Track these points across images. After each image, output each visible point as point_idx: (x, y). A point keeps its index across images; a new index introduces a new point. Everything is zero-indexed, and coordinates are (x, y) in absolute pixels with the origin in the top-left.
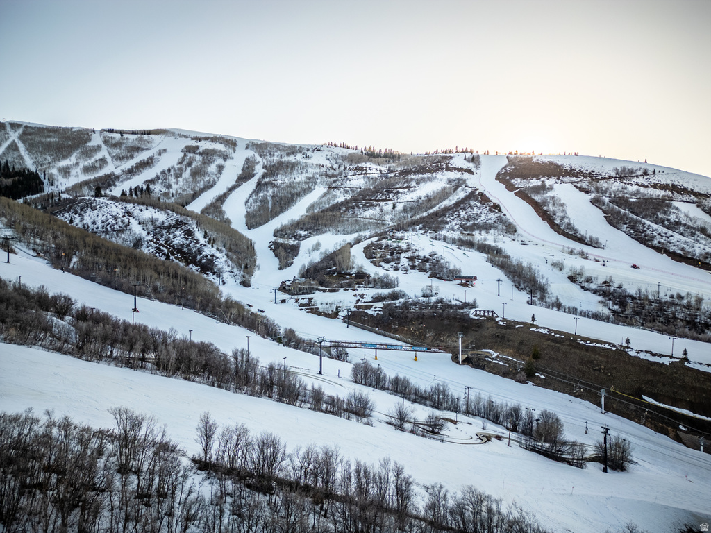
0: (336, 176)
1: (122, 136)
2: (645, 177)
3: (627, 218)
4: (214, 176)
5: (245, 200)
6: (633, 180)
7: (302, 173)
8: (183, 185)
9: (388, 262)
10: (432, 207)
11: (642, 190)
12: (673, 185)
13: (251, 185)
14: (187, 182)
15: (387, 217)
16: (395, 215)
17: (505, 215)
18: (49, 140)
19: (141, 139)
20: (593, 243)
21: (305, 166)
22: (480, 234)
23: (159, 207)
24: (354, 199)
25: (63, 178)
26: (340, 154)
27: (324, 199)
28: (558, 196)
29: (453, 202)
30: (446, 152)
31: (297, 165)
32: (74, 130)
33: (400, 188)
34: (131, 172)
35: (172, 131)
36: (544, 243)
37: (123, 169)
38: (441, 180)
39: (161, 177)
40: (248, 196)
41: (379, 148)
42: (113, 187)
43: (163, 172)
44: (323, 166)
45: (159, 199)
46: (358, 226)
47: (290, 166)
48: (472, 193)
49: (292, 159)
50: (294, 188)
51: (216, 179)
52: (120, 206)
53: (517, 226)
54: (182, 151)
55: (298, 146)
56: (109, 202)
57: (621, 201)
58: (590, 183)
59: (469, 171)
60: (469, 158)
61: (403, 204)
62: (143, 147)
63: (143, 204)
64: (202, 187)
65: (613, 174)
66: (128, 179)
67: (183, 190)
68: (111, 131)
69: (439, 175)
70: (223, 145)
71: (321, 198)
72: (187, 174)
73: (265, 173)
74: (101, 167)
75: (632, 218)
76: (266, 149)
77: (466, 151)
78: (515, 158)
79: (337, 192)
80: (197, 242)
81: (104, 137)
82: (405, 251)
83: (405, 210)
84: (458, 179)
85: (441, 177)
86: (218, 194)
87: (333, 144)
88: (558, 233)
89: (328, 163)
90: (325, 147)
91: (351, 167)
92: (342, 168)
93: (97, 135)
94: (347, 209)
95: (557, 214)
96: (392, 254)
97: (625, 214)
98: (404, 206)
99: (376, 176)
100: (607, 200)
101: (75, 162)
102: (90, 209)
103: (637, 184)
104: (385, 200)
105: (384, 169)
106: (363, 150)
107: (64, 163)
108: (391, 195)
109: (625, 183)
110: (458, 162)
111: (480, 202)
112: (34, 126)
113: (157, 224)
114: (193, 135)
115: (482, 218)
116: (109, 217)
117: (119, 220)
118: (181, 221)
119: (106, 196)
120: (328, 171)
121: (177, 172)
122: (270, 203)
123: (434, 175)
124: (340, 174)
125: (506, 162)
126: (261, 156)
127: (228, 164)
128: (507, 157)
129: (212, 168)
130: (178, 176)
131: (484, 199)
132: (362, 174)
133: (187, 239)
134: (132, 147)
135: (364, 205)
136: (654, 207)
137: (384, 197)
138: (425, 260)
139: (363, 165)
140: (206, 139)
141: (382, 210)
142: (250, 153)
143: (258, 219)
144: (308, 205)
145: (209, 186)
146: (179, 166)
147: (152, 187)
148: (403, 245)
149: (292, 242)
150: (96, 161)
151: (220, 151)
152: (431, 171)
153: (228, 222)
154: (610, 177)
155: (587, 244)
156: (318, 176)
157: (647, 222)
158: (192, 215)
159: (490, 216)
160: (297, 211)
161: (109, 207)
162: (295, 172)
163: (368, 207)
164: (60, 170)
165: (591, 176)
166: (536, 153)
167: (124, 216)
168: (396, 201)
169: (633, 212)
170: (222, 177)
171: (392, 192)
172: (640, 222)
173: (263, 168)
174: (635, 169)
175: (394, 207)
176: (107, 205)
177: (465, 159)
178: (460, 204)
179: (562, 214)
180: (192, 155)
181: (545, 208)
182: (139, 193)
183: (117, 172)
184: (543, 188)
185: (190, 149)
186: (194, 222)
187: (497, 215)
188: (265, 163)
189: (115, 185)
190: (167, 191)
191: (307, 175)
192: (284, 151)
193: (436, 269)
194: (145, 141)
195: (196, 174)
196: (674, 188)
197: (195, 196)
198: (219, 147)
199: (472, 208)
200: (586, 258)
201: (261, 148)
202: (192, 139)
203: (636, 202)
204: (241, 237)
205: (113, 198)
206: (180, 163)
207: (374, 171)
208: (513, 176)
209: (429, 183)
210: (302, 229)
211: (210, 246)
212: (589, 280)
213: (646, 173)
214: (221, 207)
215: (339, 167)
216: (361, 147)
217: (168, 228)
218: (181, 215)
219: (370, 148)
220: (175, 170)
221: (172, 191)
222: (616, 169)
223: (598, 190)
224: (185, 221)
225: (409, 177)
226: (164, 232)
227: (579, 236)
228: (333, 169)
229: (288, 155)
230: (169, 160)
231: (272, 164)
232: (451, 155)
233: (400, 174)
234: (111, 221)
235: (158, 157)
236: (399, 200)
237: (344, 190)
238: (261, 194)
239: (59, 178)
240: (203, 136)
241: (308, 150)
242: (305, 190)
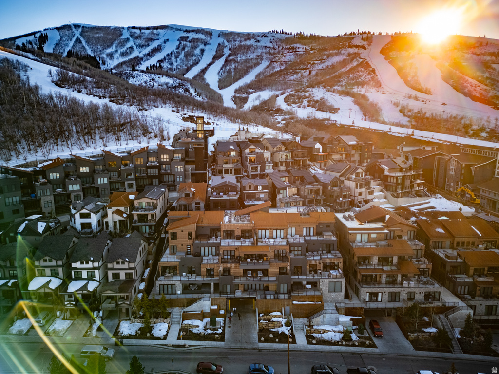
0: (276, 54)
1: (141, 31)
4: (199, 57)
5: (217, 71)
7: (254, 52)
8: (180, 63)
10: (334, 73)
11: (475, 57)
12: (498, 52)
13: (220, 62)
14: (183, 61)
15: (305, 80)
16: (310, 79)
17: (377, 76)
18: (98, 35)
19: (152, 33)
20: (427, 92)
21: (256, 48)
23: (168, 76)
24: (286, 69)
25: (110, 60)
26: (280, 38)
27: (267, 70)
28: (415, 63)
29: (348, 69)
30: (351, 34)
31: (251, 47)
32: (111, 28)
33: (316, 61)
34: (149, 55)
35: (171, 26)
37: (144, 53)
38: (343, 54)
39: (167, 58)
40: (219, 69)
42: (140, 65)
43: (168, 55)
44: (268, 47)
45: (167, 71)
46: (285, 86)
47: (247, 48)
48: (362, 62)
49: (248, 43)
50: (249, 63)
51: (200, 58)
52: (147, 76)
54: (178, 40)
55: (252, 34)
56: (141, 73)
59: (364, 47)
60: (365, 38)
61: (316, 71)
62: (154, 38)
63: (160, 74)
64: (191, 64)
66: (148, 60)
67: (181, 66)
68: (134, 28)
70: (203, 35)
71: (265, 69)
72: (182, 56)
73: (230, 53)
74: (131, 53)
75: (458, 76)
76: (231, 36)
77: (364, 33)
79: (275, 65)
80: (191, 95)
81: (130, 32)
83: (317, 75)
84: (355, 53)
85: (344, 52)
86: (201, 68)
87: (275, 31)
89: (271, 45)
90: (269, 34)
91: (286, 47)
92: (281, 48)
93: (126, 30)
94: (281, 75)
95: (411, 74)
97: (455, 73)
98: (316, 73)
99: (302, 52)
100: (447, 64)
101: (115, 49)
102: (131, 78)
104: (306, 69)
105: (308, 48)
107: (109, 51)
108: (309, 65)
110: (357, 42)
111: (365, 68)
112: (87, 26)
113: (169, 85)
114: (184, 29)
115: (362, 78)
116: (142, 82)
117: (148, 83)
118: (182, 84)
119: (137, 70)
120: (271, 50)
121: (176, 54)
122: (233, 73)
123: (340, 51)
124: (279, 52)
126: (228, 42)
127: (207, 48)
128: (392, 36)
129: (197, 51)
130: (177, 57)
131: (367, 66)
132: (293, 52)
133: (186, 93)
134: (148, 38)
135: (291, 73)
137: (304, 67)
138: (317, 102)
139: (295, 45)
140: (193, 31)
141: (302, 75)
142: (221, 40)
143: (225, 83)
144: (256, 74)
145: (196, 63)
146: (177, 50)
147: (162, 64)
149: (244, 96)
150: (127, 49)
151: (202, 39)
152: (338, 49)
153: (208, 85)
156: (264, 54)
158: (187, 80)
159: (367, 77)
160: (249, 78)
162: (249, 52)
163: (293, 73)
164: (107, 55)
167: (150, 81)
168: (312, 69)
170: (204, 57)
171: (310, 63)
172: (463, 78)
173: (229, 50)
175: (310, 72)
176: (140, 75)
177: (362, 39)
178: (352, 70)
179: (414, 74)
180: (184, 43)
181: (404, 71)
182: (155, 68)
183: (141, 55)
185: (183, 39)
186: (189, 84)
187: (372, 76)
188: (231, 47)
189: (141, 64)
190: (171, 67)
191: (257, 54)
192: (243, 37)
194: (155, 34)
195: (188, 55)
197: (188, 70)
198: (201, 36)
201: (228, 36)
202: (184, 32)
204: (215, 92)
205: (142, 71)
206: (177, 48)
207: (301, 49)
209: (335, 57)
210: (251, 89)
211: (198, 97)
212: (410, 111)
213: (481, 45)
214: (203, 76)
215: (279, 47)
216: (294, 33)
217: (175, 87)
218: (181, 80)
219: (301, 33)
220: (175, 53)
221: (174, 67)
224: (184, 84)
225: (323, 53)
226: (173, 90)
228: (274, 49)
229: (245, 40)
230: (171, 47)
231: (235, 47)
232: (354, 36)
233: (318, 51)
234: (144, 84)
235: (164, 45)
236: (314, 69)
237: (281, 63)
238: (227, 68)
239: (108, 60)
240: (191, 29)
241: (258, 36)
242: (255, 64)
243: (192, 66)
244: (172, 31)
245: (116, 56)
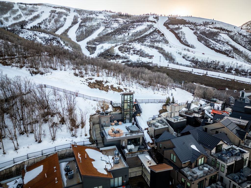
0: (108, 23)
1: (26, 5)
2: (212, 25)
3: (204, 39)
4: (63, 22)
5: (75, 31)
6: (208, 26)
7: (95, 22)
8: (52, 25)
9: (126, 52)
10: (141, 35)
11: (211, 29)
12: (221, 28)
13: (77, 26)
14: (53, 24)
15: (126, 38)
16: (129, 37)
17: (165, 37)
19: (33, 7)
20: (192, 47)
21: (96, 19)
22: (157, 44)
23: (46, 33)
24: (114, 32)
26: (109, 15)
27: (103, 31)
28: (183, 31)
29: (149, 33)
30: (147, 15)
31: (93, 18)
32: (6, 2)
33: (131, 28)
34: (32, 20)
35: (45, 4)
36: (177, 47)
37: (29, 19)
38: (145, 25)
39: (43, 22)
40: (76, 30)
41: (123, 13)
42: (26, 25)
43: (44, 20)
44: (103, 19)
46: (116, 41)
47: (91, 19)
48: (155, 30)
49: (91, 16)
50: (93, 27)
51: (64, 23)
52: (32, 32)
53: (169, 41)
54: (50, 12)
55: (93, 11)
56: (28, 31)
57: (203, 33)
58: (194, 27)
59: (155, 22)
60: (155, 17)
61: (132, 33)
62: (35, 10)
63: (40, 31)
64: (59, 26)
65: (202, 24)
66: (31, 23)
67: (52, 27)
68: (21, 3)
69: (144, 23)
70: (65, 10)
71: (102, 31)
72: (53, 21)
73: (82, 21)
74: (20, 18)
75: (206, 39)
76: (81, 12)
77: (154, 15)
78: (171, 17)
79: (108, 29)
80: (62, 45)
81: (19, 6)
82: (132, 49)
83: (132, 36)
84: (151, 25)
85: (145, 24)
86: (65, 29)
87: (106, 11)
88: (182, 43)
89: (104, 18)
90: (103, 12)
91: (113, 20)
92: (110, 20)
93: (16, 5)
94: (112, 35)
95: (182, 37)
96: (128, 49)
97: (204, 37)
98: (132, 34)
99: (122, 23)
100: (199, 32)
101: (9, 15)
102: (21, 33)
103: (209, 27)
105: (125, 21)
106: (117, 13)
108: (127, 30)
109: (206, 27)
110: (151, 18)
111: (158, 33)
113: (46, 38)
114: (53, 6)
115: (158, 38)
116: (28, 36)
117: (32, 37)
118: (55, 38)
119: (25, 29)
120: (105, 21)
121: (49, 20)
122: (84, 33)
123: (143, 23)
124: (109, 22)
125: (167, 19)
126: (80, 15)
127: (68, 18)
128: (168, 17)
129: (62, 19)
130: (50, 22)
131: (159, 32)
132: (117, 22)
133: (58, 44)
134: (31, 10)
135: (118, 34)
136: (213, 35)
137: (125, 31)
138: (138, 51)
139: (117, 19)
140: (59, 8)
141: (124, 36)
142: (76, 14)
143: (80, 38)
144: (98, 33)
145: (62, 26)
146: (49, 18)
147: (41, 26)
148: (131, 46)
149: (94, 46)
150: (18, 16)
151: (64, 13)
152: (142, 22)
153: (70, 39)
154: (201, 25)
155: (190, 47)
156: (101, 23)
157: (210, 40)
158: (58, 36)
159: (160, 38)
160: (94, 36)
161: (28, 32)
162: (93, 21)
163: (119, 34)
165: (195, 24)
166: (178, 16)
167: (34, 36)
168: (129, 32)
169: (206, 37)
170: (66, 22)
171: (128, 29)
172: (208, 40)
173: (81, 19)
174: (209, 22)
175: (128, 34)
176: (27, 32)
177: (153, 18)
178: (151, 34)
179: (184, 37)
180: (54, 14)
181: (179, 35)
182: (36, 28)
183: (27, 20)
184: (178, 28)
185: (53, 12)
186: (59, 38)
187: (162, 37)
188: (82, 18)
190: (46, 27)
191: (97, 22)
192: (88, 13)
193: (141, 54)
194: (35, 8)
195: (56, 21)
196: (221, 29)
197: (57, 29)
199: (155, 35)
200: (189, 51)
201: (80, 11)
202: (53, 8)
203: (208, 33)
204: (76, 43)
205: (28, 29)
206: (50, 17)
207: (121, 21)
208: (169, 24)
209: (141, 26)
210: (97, 42)
211: (66, 46)
212: (188, 58)
213: (213, 23)
214: (67, 34)
215: (109, 20)
216: (117, 12)
217: (51, 40)
218: (54, 35)
219: (120, 13)
220: (48, 20)
222: (203, 22)
223: (197, 29)
224: (56, 38)
225: (134, 24)
226: (49, 41)
227: (188, 44)
228: (106, 20)
229: (90, 15)
230: (46, 16)
231: (84, 18)
232: (149, 16)
233: (131, 23)
234: (29, 37)
235: (41, 14)
236: (130, 32)
237: (111, 28)
238: (81, 29)
239: (5, 21)
240: (57, 6)
241: (97, 13)
242: (97, 28)
243: (59, 27)
244: (46, 7)
245: (10, 19)
